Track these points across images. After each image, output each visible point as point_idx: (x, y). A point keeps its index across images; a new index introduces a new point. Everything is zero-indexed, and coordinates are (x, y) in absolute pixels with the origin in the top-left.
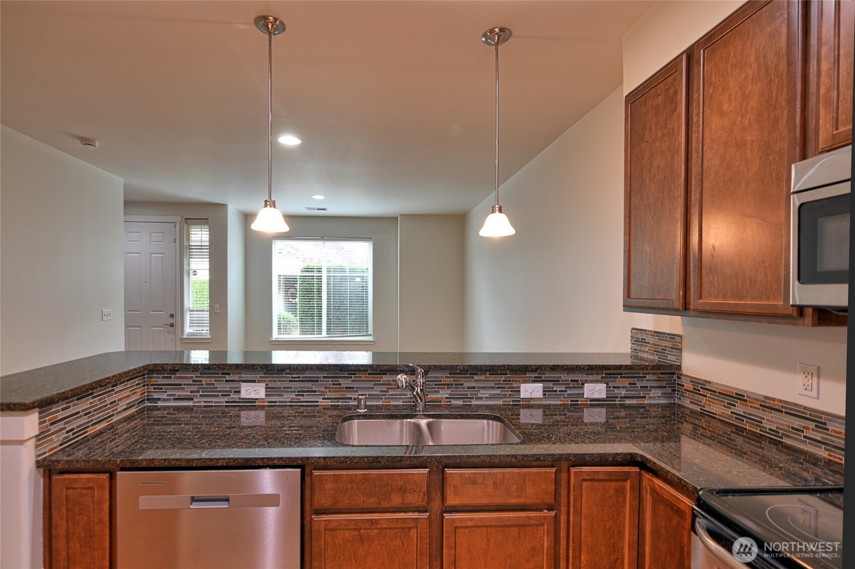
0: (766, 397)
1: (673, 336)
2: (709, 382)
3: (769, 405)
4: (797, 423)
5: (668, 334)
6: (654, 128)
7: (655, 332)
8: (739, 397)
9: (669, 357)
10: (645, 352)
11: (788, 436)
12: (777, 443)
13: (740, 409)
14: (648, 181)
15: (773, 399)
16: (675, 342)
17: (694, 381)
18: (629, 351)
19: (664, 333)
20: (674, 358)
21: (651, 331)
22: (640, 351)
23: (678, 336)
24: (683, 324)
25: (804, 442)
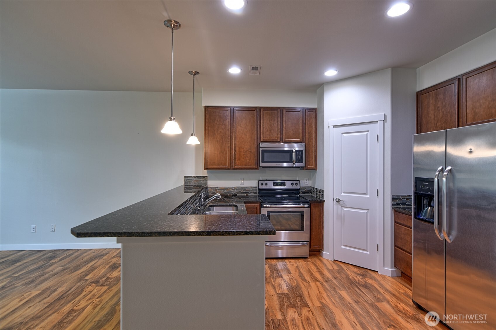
0: (233, 187)
1: (204, 177)
2: (218, 187)
3: (234, 188)
4: (240, 190)
5: (202, 176)
6: (219, 121)
7: (196, 176)
8: (227, 189)
9: (202, 183)
10: (191, 183)
11: (238, 194)
12: (236, 196)
13: (226, 191)
14: (216, 134)
15: (235, 187)
16: (205, 179)
17: (212, 188)
18: (183, 184)
19: (201, 176)
20: (205, 183)
21: (195, 176)
22: (189, 183)
23: (206, 176)
24: (208, 173)
25: (241, 194)
